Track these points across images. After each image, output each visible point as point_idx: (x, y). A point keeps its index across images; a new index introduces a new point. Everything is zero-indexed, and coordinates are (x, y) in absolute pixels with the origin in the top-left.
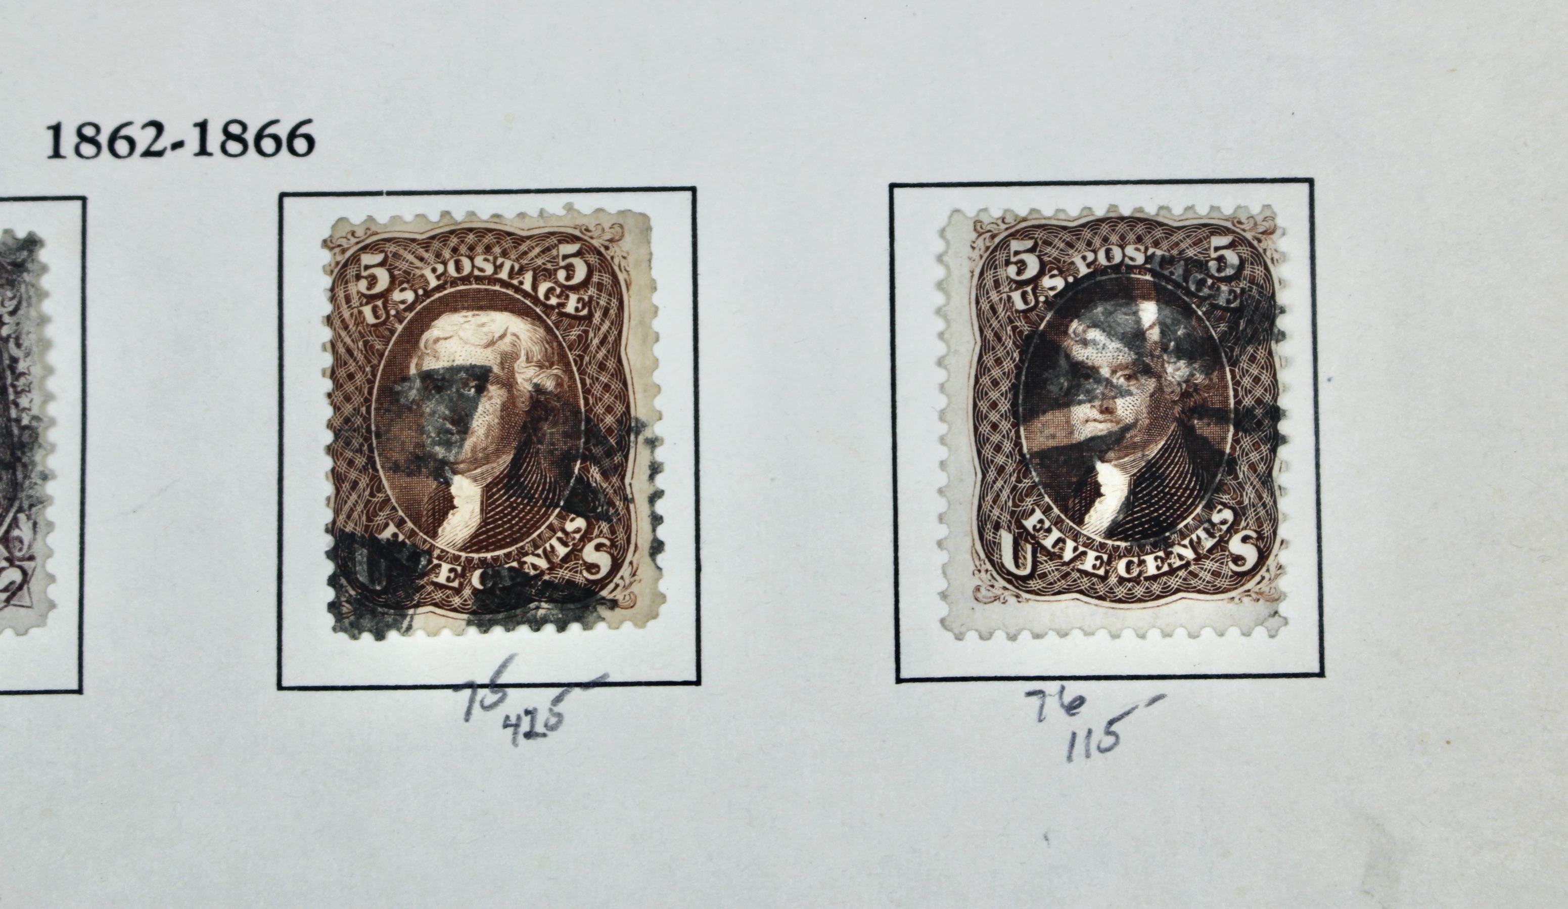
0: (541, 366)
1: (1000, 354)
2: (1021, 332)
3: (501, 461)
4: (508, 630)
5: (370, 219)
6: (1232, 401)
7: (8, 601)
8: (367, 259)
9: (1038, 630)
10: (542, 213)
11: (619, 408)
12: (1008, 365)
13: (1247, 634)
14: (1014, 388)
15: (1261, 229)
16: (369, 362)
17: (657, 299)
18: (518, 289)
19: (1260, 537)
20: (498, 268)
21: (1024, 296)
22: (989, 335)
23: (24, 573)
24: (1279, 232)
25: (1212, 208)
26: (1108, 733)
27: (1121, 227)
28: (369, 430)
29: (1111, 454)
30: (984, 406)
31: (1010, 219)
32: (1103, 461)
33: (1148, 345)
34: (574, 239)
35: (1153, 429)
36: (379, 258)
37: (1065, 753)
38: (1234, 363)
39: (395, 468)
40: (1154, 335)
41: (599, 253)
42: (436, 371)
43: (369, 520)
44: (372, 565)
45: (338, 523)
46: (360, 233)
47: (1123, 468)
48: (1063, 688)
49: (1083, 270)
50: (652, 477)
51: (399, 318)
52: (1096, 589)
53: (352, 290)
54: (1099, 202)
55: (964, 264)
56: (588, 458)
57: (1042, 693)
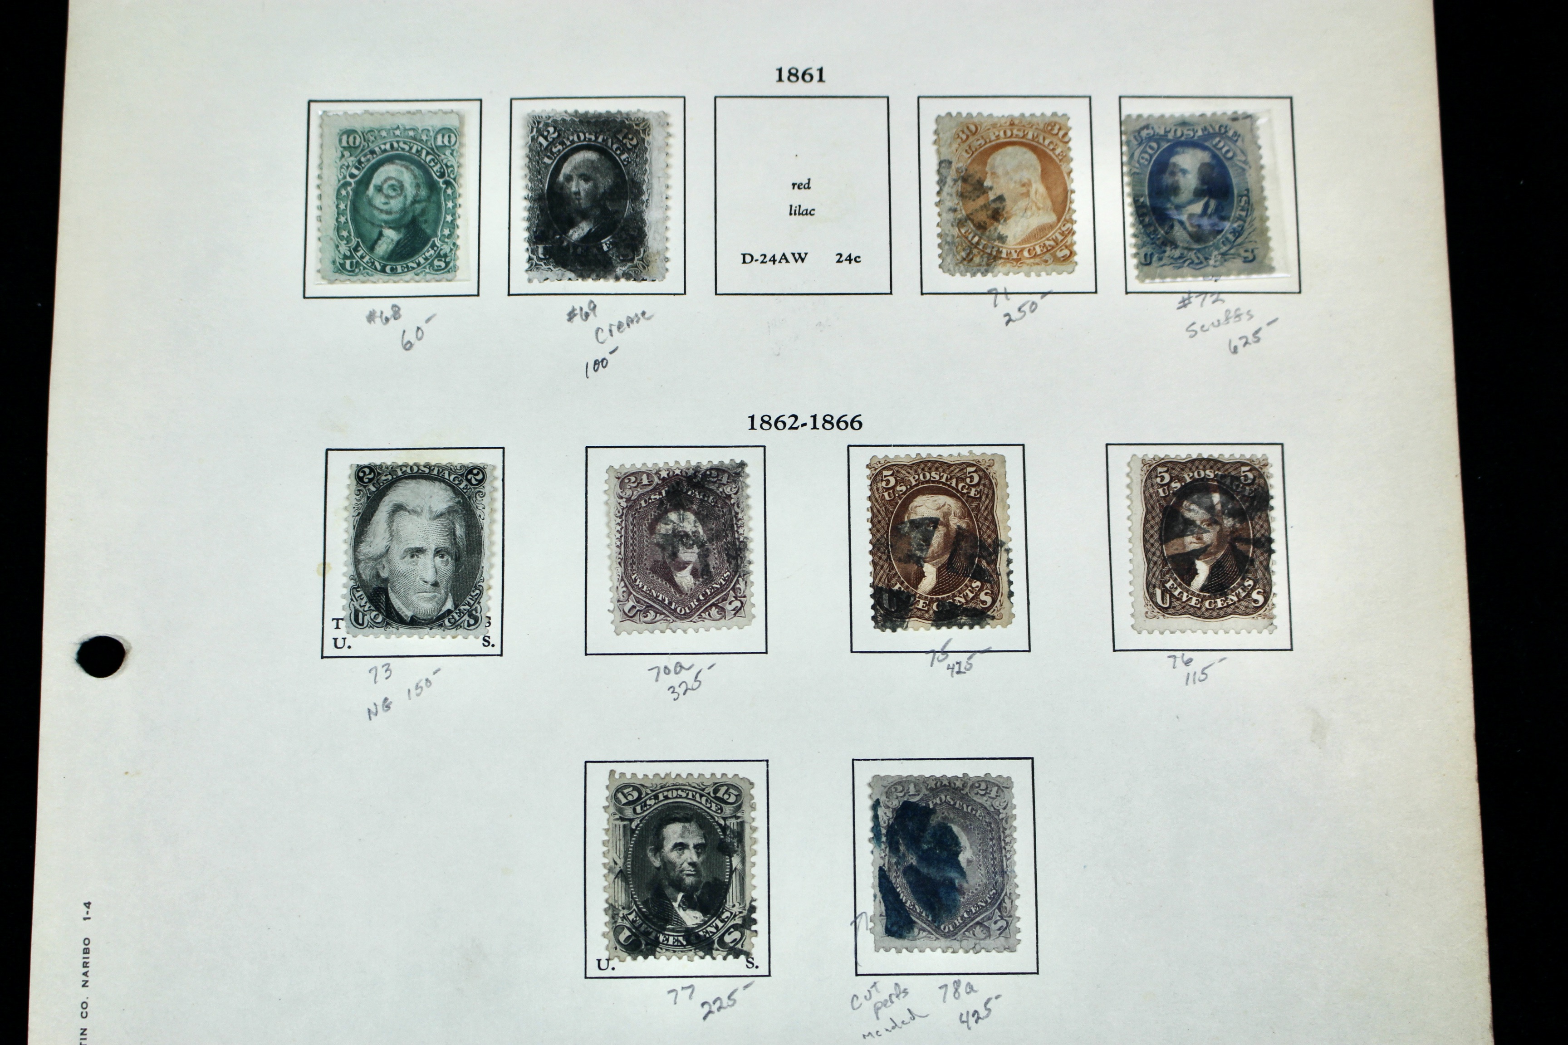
0: (960, 518)
1: (1154, 514)
2: (1163, 506)
3: (944, 557)
4: (949, 628)
5: (886, 456)
6: (1252, 535)
7: (735, 614)
8: (885, 473)
9: (1172, 630)
10: (959, 454)
11: (994, 536)
12: (1157, 519)
13: (1260, 632)
14: (1160, 529)
15: (1262, 464)
16: (887, 516)
17: (1008, 490)
18: (950, 486)
19: (1265, 592)
20: (941, 477)
21: (1164, 491)
22: (1150, 507)
23: (742, 603)
24: (1269, 465)
25: (1241, 455)
26: (1203, 673)
27: (1204, 463)
28: (887, 544)
29: (1201, 557)
30: (1148, 537)
31: (1157, 459)
32: (1198, 560)
33: (1216, 512)
34: (972, 465)
35: (1219, 547)
36: (891, 472)
37: (1185, 681)
39: (899, 560)
40: (1219, 507)
41: (984, 471)
43: (888, 581)
44: (890, 600)
45: (875, 583)
46: (882, 462)
47: (1206, 562)
48: (1183, 654)
49: (1188, 480)
50: (1008, 565)
51: (900, 498)
52: (1197, 613)
53: (880, 485)
54: (1194, 452)
55: (1139, 477)
56: (981, 557)
57: (1174, 657)
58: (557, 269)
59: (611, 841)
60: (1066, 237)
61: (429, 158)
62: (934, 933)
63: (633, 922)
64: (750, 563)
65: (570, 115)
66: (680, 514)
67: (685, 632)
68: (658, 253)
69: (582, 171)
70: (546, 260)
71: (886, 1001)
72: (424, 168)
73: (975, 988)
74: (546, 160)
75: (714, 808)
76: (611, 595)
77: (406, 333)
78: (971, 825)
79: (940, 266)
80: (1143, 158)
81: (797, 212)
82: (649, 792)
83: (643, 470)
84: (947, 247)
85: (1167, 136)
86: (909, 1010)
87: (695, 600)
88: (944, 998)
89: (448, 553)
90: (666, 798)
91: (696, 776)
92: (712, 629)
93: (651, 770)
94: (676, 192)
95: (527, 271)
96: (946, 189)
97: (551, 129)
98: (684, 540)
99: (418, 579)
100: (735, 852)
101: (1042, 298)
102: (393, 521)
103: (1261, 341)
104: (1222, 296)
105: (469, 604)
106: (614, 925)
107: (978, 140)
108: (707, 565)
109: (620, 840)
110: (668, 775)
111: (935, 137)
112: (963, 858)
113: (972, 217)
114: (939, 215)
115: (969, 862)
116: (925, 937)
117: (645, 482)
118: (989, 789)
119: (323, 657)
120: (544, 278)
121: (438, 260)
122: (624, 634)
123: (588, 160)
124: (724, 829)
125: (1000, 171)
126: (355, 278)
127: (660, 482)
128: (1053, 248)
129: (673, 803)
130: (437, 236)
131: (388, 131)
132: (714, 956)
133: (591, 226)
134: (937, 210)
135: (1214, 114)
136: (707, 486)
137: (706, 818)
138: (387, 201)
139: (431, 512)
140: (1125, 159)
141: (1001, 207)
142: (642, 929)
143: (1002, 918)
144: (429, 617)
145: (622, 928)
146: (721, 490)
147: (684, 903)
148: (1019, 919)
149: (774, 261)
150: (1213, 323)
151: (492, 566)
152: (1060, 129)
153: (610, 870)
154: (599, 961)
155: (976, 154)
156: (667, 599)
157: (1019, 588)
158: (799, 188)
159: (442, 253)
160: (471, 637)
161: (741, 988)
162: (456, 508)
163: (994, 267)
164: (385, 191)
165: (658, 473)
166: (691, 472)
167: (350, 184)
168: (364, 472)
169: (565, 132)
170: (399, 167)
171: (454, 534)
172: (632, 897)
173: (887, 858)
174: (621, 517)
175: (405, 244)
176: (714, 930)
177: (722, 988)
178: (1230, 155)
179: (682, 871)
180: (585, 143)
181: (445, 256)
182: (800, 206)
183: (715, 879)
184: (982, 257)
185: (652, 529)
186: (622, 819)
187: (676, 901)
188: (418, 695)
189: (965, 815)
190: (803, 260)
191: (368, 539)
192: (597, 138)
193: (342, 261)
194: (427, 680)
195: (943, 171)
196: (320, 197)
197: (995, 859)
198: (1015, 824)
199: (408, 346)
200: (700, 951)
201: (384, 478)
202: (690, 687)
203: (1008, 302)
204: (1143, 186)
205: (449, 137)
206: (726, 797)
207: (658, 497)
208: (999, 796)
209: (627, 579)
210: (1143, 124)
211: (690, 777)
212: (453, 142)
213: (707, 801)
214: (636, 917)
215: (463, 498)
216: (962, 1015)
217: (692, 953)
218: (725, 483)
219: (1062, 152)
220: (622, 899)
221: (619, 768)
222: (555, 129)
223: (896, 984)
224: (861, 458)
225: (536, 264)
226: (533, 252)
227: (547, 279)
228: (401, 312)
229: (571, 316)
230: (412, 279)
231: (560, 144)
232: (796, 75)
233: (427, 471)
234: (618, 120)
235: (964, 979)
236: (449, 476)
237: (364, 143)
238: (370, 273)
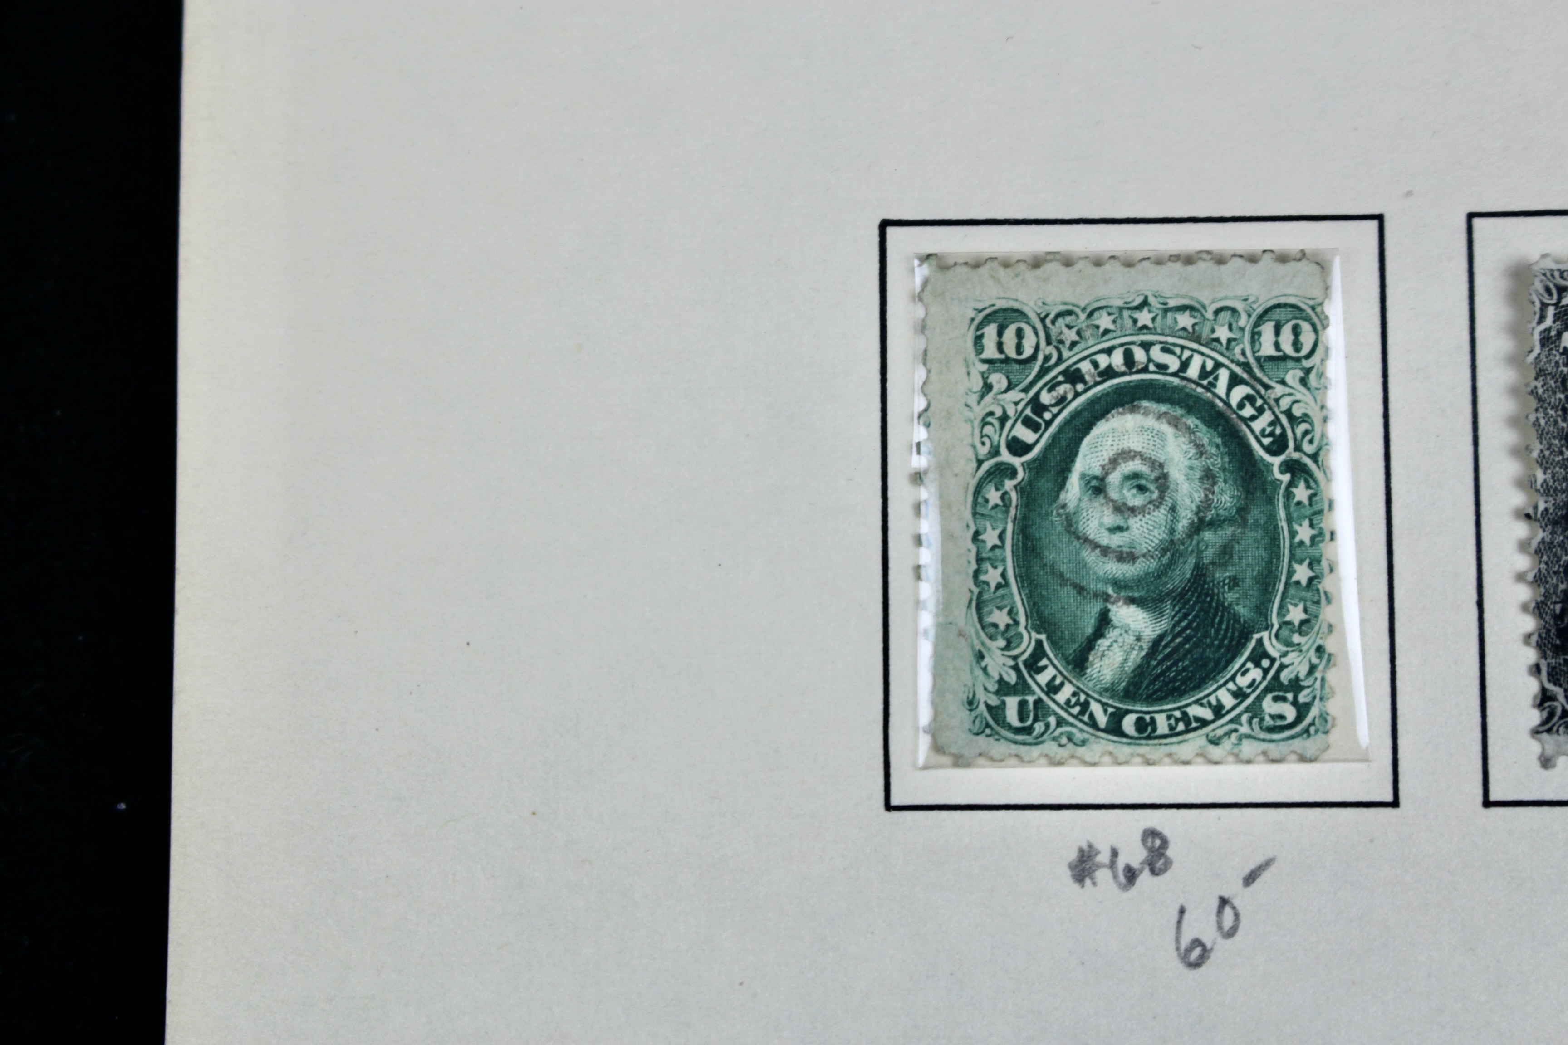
61: (1239, 392)
72: (1224, 423)
77: (1186, 916)
95: (1536, 732)
121: (1276, 699)
126: (1035, 751)
130: (1268, 627)
131: (1115, 312)
138: (1119, 521)
159: (1285, 676)
164: (1114, 494)
167: (1009, 471)
170: (1150, 422)
175: (1176, 650)
181: (1296, 685)
193: (994, 701)
196: (924, 509)
199: (1195, 955)
205: (1296, 331)
212: (1305, 351)
226: (1552, 677)
228: (1170, 853)
230: (1200, 753)
237: (1050, 350)
238: (1078, 736)
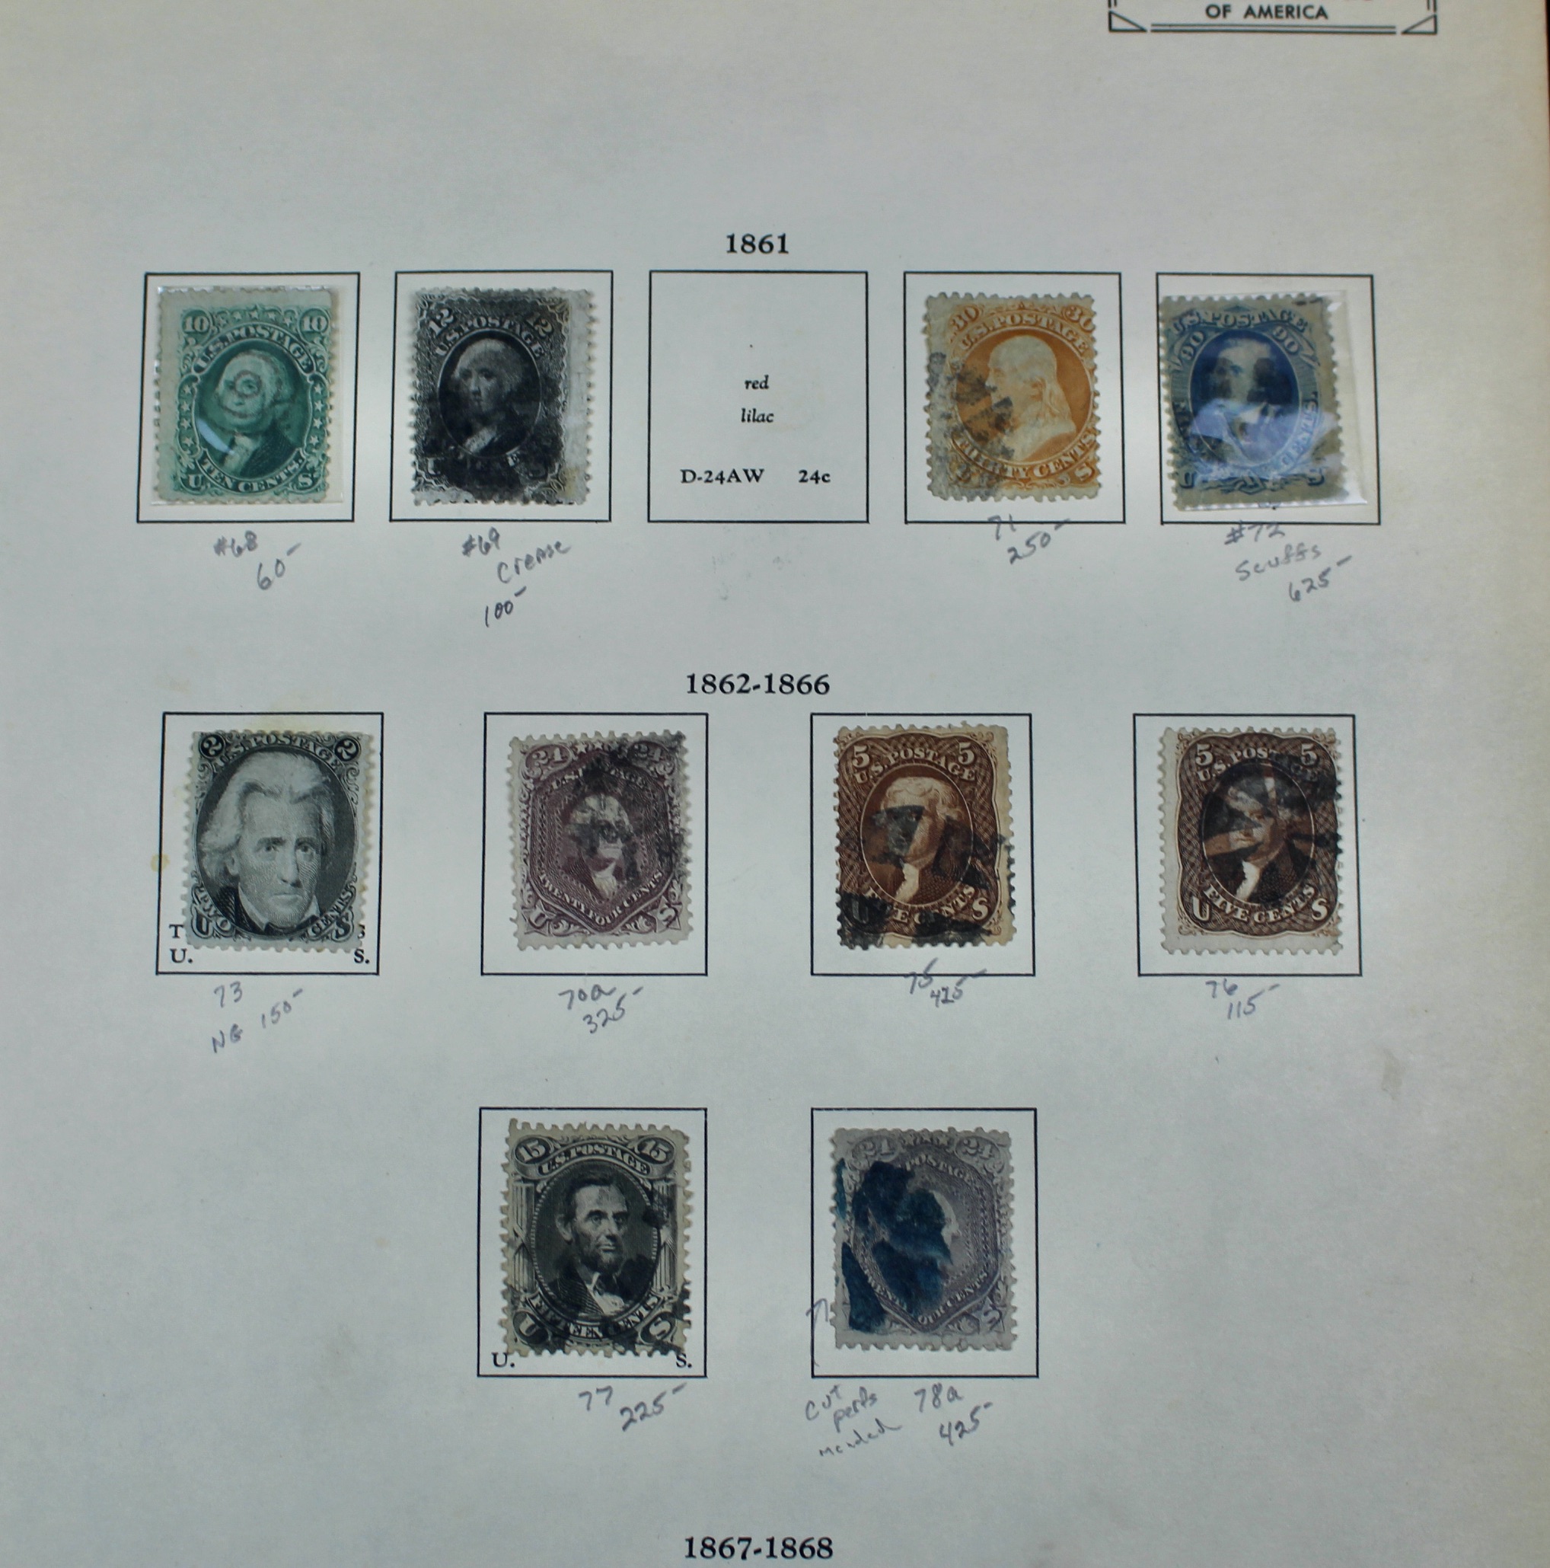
0: (950, 806)
1: (1193, 804)
2: (1203, 793)
4: (933, 945)
7: (667, 926)
8: (857, 749)
9: (1212, 949)
10: (950, 726)
11: (991, 830)
12: (1196, 810)
13: (1321, 953)
14: (1200, 822)
15: (1328, 740)
16: (858, 802)
17: (1011, 772)
18: (938, 766)
19: (1328, 902)
20: (927, 755)
21: (1205, 775)
22: (1186, 794)
23: (676, 911)
24: (1337, 742)
25: (1302, 729)
26: (1250, 1004)
27: (1255, 738)
28: (859, 839)
29: (1250, 858)
30: (1184, 831)
31: (1197, 733)
32: (1246, 861)
34: (966, 740)
35: (1272, 845)
36: (864, 748)
37: (1227, 1014)
38: (1314, 810)
39: (873, 859)
40: (1273, 795)
41: (981, 748)
42: (895, 808)
43: (859, 886)
44: (861, 910)
45: (843, 888)
46: (853, 735)
47: (1256, 865)
48: (1226, 980)
49: (1236, 760)
51: (875, 780)
52: (1244, 928)
53: (850, 765)
54: (1243, 725)
55: (1173, 757)
56: (975, 856)
57: (1214, 983)
58: (450, 488)
59: (511, 1207)
60: (1087, 451)
62: (908, 1325)
63: (537, 1308)
64: (687, 861)
65: (470, 294)
66: (600, 800)
67: (605, 947)
68: (577, 468)
69: (483, 365)
70: (437, 477)
71: (849, 1409)
72: (288, 361)
73: (959, 1394)
74: (438, 351)
75: (638, 1167)
76: (514, 899)
77: (263, 568)
78: (957, 1192)
79: (929, 488)
80: (1185, 352)
81: (751, 418)
82: (559, 1146)
83: (556, 742)
84: (938, 463)
85: (1215, 324)
86: (877, 1421)
87: (618, 908)
88: (921, 1405)
89: (313, 845)
90: (580, 1154)
91: (617, 1127)
92: (640, 945)
93: (561, 1119)
94: (600, 392)
95: (413, 490)
96: (938, 390)
97: (445, 312)
98: (606, 832)
99: (276, 876)
100: (665, 1222)
101: (1056, 528)
102: (245, 805)
103: (1330, 585)
104: (1281, 528)
105: (338, 909)
106: (514, 1312)
107: (979, 328)
108: (634, 864)
109: (522, 1206)
110: (582, 1126)
111: (924, 324)
112: (946, 1233)
113: (969, 425)
114: (929, 422)
115: (954, 1237)
116: (899, 1330)
117: (558, 757)
118: (981, 1147)
119: (157, 973)
120: (435, 499)
121: (304, 476)
122: (530, 949)
123: (491, 351)
124: (651, 1194)
125: (1006, 368)
126: (201, 498)
127: (576, 758)
128: (1071, 465)
129: (588, 1160)
130: (302, 445)
131: (243, 312)
132: (637, 1351)
133: (494, 434)
134: (927, 416)
135: (1275, 297)
136: (635, 764)
137: (629, 1180)
139: (291, 793)
140: (1162, 353)
141: (1007, 413)
142: (549, 1317)
143: (994, 1307)
144: (289, 925)
145: (524, 1315)
146: (652, 769)
147: (600, 1285)
148: (1015, 1309)
149: (722, 480)
150: (1269, 563)
151: (367, 862)
152: (1081, 314)
153: (510, 1243)
154: (495, 1355)
155: (976, 345)
156: (583, 906)
157: (1021, 895)
158: (754, 387)
159: (308, 467)
160: (340, 951)
161: (670, 1392)
162: (323, 789)
163: (996, 490)
164: (239, 389)
165: (573, 747)
166: (615, 746)
167: (195, 379)
168: (210, 743)
169: (462, 315)
170: (256, 359)
171: (321, 822)
172: (536, 1278)
173: (852, 1232)
174: (527, 802)
176: (637, 1319)
177: (647, 1391)
178: (1293, 349)
179: (598, 1246)
180: (487, 329)
181: (313, 470)
182: (755, 410)
183: (640, 1257)
184: (982, 476)
185: (566, 818)
186: (525, 1180)
187: (590, 1282)
188: (274, 1022)
189: (951, 1180)
190: (757, 479)
191: (214, 827)
192: (502, 323)
193: (184, 477)
194: (286, 1004)
195: (934, 367)
196: (158, 395)
197: (987, 1234)
198: (1012, 1191)
199: (265, 584)
200: (620, 1344)
201: (234, 750)
202: (610, 1016)
203: (1014, 534)
204: (1186, 388)
205: (319, 321)
206: (654, 1154)
207: (573, 777)
208: (994, 1156)
209: (534, 883)
210: (1185, 309)
211: (610, 1129)
212: (323, 328)
213: (630, 1159)
214: (541, 1302)
215: (332, 776)
216: (942, 1427)
217: (609, 1348)
218: (657, 760)
219: (1084, 343)
220: (524, 1279)
221: (522, 1117)
222: (450, 311)
223: (862, 1389)
224: (827, 730)
225: (425, 482)
226: (421, 467)
227: (438, 501)
228: (258, 541)
229: (468, 547)
230: (271, 499)
231: (456, 331)
232: (751, 244)
233: (287, 741)
234: (528, 301)
235: (946, 1384)
236: (315, 748)
237: (213, 328)
238: (219, 491)
